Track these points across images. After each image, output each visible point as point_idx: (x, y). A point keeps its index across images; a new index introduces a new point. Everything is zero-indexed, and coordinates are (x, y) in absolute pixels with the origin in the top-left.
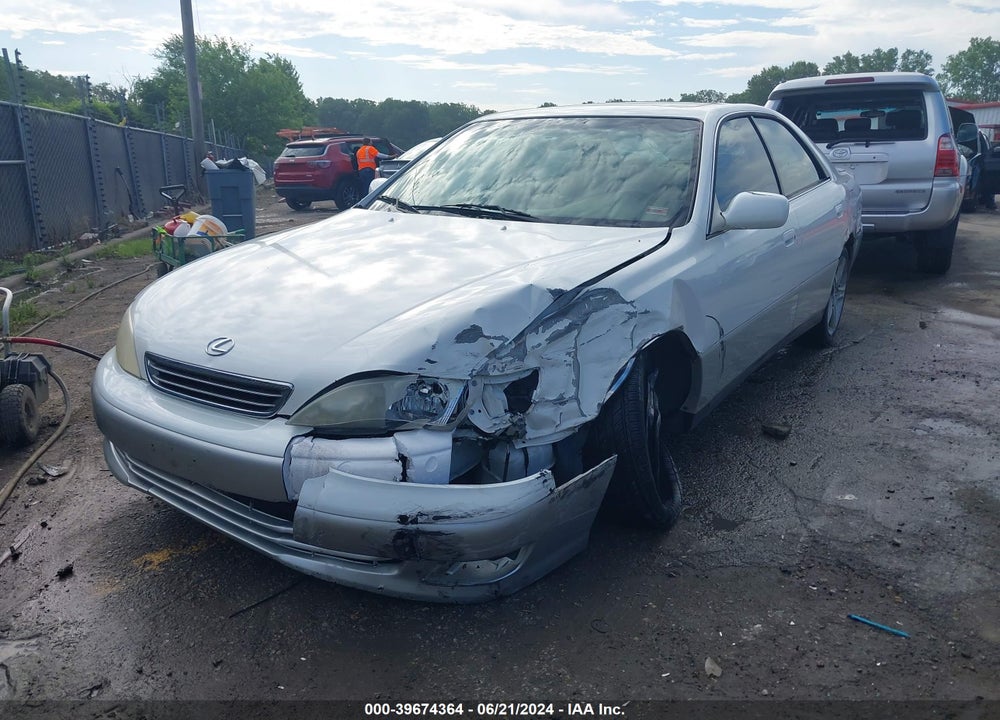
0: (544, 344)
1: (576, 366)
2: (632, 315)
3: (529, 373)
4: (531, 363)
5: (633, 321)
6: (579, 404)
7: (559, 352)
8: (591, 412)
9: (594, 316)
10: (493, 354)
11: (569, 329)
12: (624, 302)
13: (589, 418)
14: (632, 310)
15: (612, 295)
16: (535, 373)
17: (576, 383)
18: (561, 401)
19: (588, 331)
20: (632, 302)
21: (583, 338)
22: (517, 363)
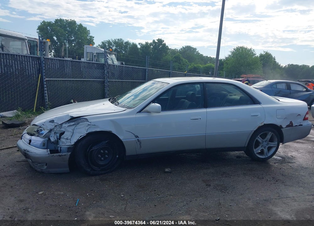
0: (67, 126)
1: (73, 133)
2: (89, 125)
3: (63, 132)
4: (63, 130)
5: (89, 126)
6: (70, 141)
7: (70, 129)
8: (73, 143)
9: (81, 123)
10: (56, 126)
11: (73, 125)
12: (88, 122)
13: (72, 144)
14: (89, 123)
15: (87, 120)
16: (64, 132)
17: (72, 136)
18: (67, 139)
19: (78, 126)
20: (90, 122)
21: (76, 128)
22: (60, 129)
